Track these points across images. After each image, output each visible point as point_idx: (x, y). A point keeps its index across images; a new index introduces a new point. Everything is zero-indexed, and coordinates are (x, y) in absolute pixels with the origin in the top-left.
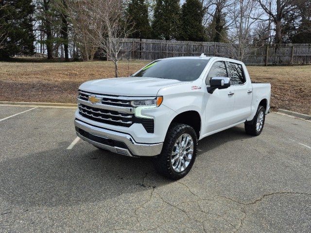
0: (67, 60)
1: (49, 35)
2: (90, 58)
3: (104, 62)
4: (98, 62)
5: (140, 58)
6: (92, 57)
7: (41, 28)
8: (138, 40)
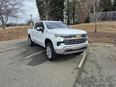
0: (74, 24)
1: (68, 16)
2: (82, 22)
3: (88, 24)
4: (86, 24)
5: (106, 20)
6: (83, 22)
7: (66, 14)
8: (105, 13)
